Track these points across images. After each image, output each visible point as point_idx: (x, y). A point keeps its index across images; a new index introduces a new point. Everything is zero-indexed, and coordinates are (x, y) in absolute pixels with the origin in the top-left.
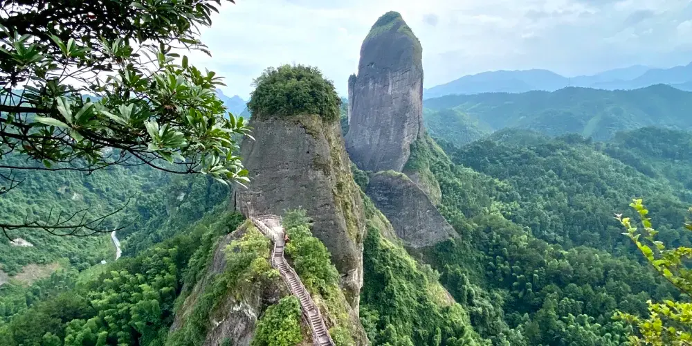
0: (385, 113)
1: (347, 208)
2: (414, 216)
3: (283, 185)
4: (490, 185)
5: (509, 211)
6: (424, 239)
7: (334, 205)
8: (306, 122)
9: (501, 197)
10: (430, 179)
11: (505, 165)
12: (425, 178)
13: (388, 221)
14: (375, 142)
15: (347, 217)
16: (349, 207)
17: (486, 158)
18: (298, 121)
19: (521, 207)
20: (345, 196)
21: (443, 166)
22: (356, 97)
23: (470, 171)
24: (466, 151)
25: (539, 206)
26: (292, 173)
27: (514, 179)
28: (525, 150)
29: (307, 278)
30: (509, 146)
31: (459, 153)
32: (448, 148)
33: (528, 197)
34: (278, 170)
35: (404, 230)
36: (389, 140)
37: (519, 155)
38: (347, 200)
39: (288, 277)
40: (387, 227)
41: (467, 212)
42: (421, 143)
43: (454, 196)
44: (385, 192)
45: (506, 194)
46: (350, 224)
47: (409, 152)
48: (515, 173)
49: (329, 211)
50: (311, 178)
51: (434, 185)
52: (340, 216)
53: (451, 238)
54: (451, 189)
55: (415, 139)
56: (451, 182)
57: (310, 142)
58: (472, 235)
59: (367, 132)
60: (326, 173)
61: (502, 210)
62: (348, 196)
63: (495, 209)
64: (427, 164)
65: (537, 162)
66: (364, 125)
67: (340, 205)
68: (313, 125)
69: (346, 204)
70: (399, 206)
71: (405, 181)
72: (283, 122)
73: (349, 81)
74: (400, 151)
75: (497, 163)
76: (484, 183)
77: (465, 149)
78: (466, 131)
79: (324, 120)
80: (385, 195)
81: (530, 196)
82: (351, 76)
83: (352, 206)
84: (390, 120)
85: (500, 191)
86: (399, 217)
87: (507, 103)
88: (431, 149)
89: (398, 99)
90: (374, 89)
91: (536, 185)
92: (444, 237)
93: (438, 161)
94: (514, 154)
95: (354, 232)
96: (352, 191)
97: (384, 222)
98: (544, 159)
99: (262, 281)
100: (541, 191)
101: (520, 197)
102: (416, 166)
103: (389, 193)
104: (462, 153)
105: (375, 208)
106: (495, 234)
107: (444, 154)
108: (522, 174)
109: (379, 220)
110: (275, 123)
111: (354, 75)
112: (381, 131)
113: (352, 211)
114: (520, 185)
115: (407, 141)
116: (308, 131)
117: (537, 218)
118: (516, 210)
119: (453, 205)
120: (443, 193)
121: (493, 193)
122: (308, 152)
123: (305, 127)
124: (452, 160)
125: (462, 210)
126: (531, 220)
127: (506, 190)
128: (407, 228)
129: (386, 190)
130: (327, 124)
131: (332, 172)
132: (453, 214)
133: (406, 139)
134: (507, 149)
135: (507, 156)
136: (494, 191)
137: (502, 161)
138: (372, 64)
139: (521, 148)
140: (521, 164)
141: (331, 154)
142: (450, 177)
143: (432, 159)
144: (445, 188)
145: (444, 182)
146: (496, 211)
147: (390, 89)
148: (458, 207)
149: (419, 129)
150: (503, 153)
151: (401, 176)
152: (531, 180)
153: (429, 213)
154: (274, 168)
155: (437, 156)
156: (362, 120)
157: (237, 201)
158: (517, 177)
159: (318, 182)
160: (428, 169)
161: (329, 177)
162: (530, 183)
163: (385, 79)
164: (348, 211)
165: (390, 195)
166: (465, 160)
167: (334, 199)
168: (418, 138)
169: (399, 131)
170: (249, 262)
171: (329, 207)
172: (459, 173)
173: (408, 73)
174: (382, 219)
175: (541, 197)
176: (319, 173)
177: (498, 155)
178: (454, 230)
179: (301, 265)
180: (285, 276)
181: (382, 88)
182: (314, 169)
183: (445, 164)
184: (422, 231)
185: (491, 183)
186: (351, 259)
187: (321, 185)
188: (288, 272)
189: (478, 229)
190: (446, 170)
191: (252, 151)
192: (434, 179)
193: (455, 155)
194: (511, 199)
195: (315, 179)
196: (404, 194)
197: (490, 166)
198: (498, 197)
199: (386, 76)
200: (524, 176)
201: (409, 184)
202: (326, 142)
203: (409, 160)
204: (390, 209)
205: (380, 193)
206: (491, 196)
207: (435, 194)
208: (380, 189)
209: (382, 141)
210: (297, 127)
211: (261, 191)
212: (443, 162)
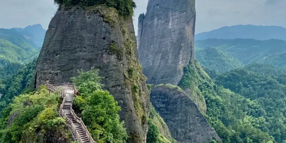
0: (166, 42)
1: (136, 91)
2: (186, 121)
3: (79, 66)
4: (244, 103)
5: (257, 124)
6: (193, 140)
7: (124, 86)
8: (104, 12)
9: (251, 113)
10: (198, 94)
11: (254, 89)
12: (195, 94)
13: (164, 123)
14: (157, 64)
15: (135, 100)
16: (138, 90)
17: (241, 83)
18: (98, 11)
19: (267, 121)
20: (135, 81)
21: (208, 86)
22: (144, 30)
23: (228, 91)
24: (226, 76)
25: (280, 120)
26: (89, 56)
27: (261, 99)
28: (269, 78)
29: (94, 129)
30: (258, 74)
31: (220, 78)
32: (212, 74)
33: (272, 114)
34: (76, 52)
35: (177, 132)
36: (167, 63)
37: (265, 82)
38: (135, 84)
39: (74, 126)
40: (163, 127)
41: (226, 122)
42: (192, 66)
43: (216, 110)
44: (163, 100)
45: (256, 111)
46: (137, 105)
47: (182, 73)
48: (262, 95)
49: (120, 92)
50: (105, 62)
51: (201, 99)
52: (129, 97)
53: (214, 141)
54: (214, 104)
55: (188, 63)
56: (214, 98)
57: (107, 29)
58: (230, 139)
59: (151, 56)
60: (119, 58)
61: (252, 122)
62: (137, 82)
63: (247, 121)
64: (196, 83)
65: (279, 87)
66: (149, 51)
67: (130, 87)
68: (110, 15)
69: (135, 88)
70: (174, 112)
71: (179, 93)
72: (83, 11)
73: (139, 18)
74: (175, 71)
75: (248, 87)
76: (239, 101)
77: (225, 75)
78: (224, 65)
79: (120, 14)
80: (163, 103)
81: (273, 112)
82: (141, 15)
83: (140, 91)
84: (169, 48)
85: (251, 108)
86: (174, 121)
87: (254, 46)
88: (199, 73)
89: (176, 32)
90: (158, 24)
91: (278, 105)
92: (209, 140)
93: (204, 82)
94: (261, 81)
95: (141, 113)
96: (141, 79)
97: (162, 123)
98: (284, 86)
99: (46, 129)
100: (282, 109)
101: (265, 113)
102: (187, 83)
103: (167, 102)
104: (223, 78)
105: (155, 112)
106: (248, 139)
107: (209, 77)
108: (268, 96)
109: (158, 121)
110: (76, 12)
111: (143, 14)
112: (162, 56)
113: (140, 95)
114: (266, 104)
115: (181, 65)
116: (105, 19)
117: (278, 130)
118: (263, 123)
119: (216, 116)
120: (207, 106)
121: (246, 109)
122: (104, 38)
123: (103, 16)
124: (215, 83)
125: (222, 120)
126: (274, 131)
127: (255, 108)
128: (179, 130)
129: (164, 99)
130: (122, 18)
131: (124, 58)
132: (216, 123)
133: (180, 63)
134: (256, 77)
135: (256, 82)
136: (247, 108)
137: (252, 85)
138: (158, 5)
139: (266, 77)
140: (266, 89)
141: (124, 44)
142: (214, 95)
143: (200, 80)
144: (209, 103)
145: (209, 98)
146: (248, 123)
147: (170, 24)
148: (219, 118)
149: (191, 56)
150: (253, 80)
151: (177, 88)
152: (274, 101)
153: (197, 119)
154: (73, 51)
155: (204, 79)
156: (147, 47)
157: (37, 80)
158: (263, 98)
159: (111, 64)
160: (197, 87)
161: (121, 62)
162: (273, 103)
163: (167, 16)
164: (137, 94)
165: (168, 103)
166: (225, 83)
167: (124, 81)
168: (190, 63)
169: (176, 56)
170: (36, 113)
171: (120, 88)
172: (220, 92)
173: (184, 13)
174: (160, 120)
175: (282, 114)
176: (113, 58)
177: (249, 81)
178: (217, 135)
179: (88, 115)
180: (70, 124)
181: (164, 24)
182: (109, 54)
183: (210, 85)
184: (191, 134)
185: (244, 101)
186: (137, 137)
187: (114, 68)
188: (75, 122)
189: (235, 135)
190: (210, 89)
191: (54, 36)
192: (201, 95)
193: (217, 79)
194: (259, 114)
195: (109, 62)
196: (178, 103)
197: (243, 89)
198: (250, 112)
199: (167, 15)
200: (269, 98)
201: (183, 95)
202: (121, 32)
203: (183, 79)
204: (167, 114)
205: (159, 101)
206: (244, 111)
207: (202, 107)
208: (159, 98)
209: (163, 63)
210: (96, 17)
211: (59, 71)
212: (208, 83)
